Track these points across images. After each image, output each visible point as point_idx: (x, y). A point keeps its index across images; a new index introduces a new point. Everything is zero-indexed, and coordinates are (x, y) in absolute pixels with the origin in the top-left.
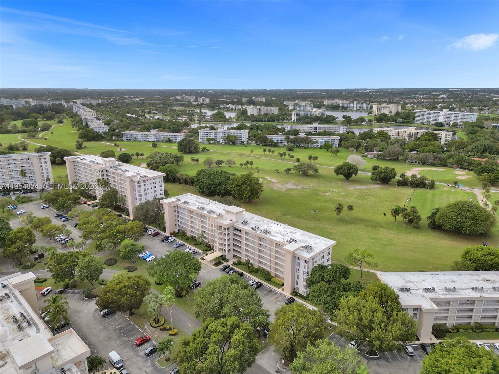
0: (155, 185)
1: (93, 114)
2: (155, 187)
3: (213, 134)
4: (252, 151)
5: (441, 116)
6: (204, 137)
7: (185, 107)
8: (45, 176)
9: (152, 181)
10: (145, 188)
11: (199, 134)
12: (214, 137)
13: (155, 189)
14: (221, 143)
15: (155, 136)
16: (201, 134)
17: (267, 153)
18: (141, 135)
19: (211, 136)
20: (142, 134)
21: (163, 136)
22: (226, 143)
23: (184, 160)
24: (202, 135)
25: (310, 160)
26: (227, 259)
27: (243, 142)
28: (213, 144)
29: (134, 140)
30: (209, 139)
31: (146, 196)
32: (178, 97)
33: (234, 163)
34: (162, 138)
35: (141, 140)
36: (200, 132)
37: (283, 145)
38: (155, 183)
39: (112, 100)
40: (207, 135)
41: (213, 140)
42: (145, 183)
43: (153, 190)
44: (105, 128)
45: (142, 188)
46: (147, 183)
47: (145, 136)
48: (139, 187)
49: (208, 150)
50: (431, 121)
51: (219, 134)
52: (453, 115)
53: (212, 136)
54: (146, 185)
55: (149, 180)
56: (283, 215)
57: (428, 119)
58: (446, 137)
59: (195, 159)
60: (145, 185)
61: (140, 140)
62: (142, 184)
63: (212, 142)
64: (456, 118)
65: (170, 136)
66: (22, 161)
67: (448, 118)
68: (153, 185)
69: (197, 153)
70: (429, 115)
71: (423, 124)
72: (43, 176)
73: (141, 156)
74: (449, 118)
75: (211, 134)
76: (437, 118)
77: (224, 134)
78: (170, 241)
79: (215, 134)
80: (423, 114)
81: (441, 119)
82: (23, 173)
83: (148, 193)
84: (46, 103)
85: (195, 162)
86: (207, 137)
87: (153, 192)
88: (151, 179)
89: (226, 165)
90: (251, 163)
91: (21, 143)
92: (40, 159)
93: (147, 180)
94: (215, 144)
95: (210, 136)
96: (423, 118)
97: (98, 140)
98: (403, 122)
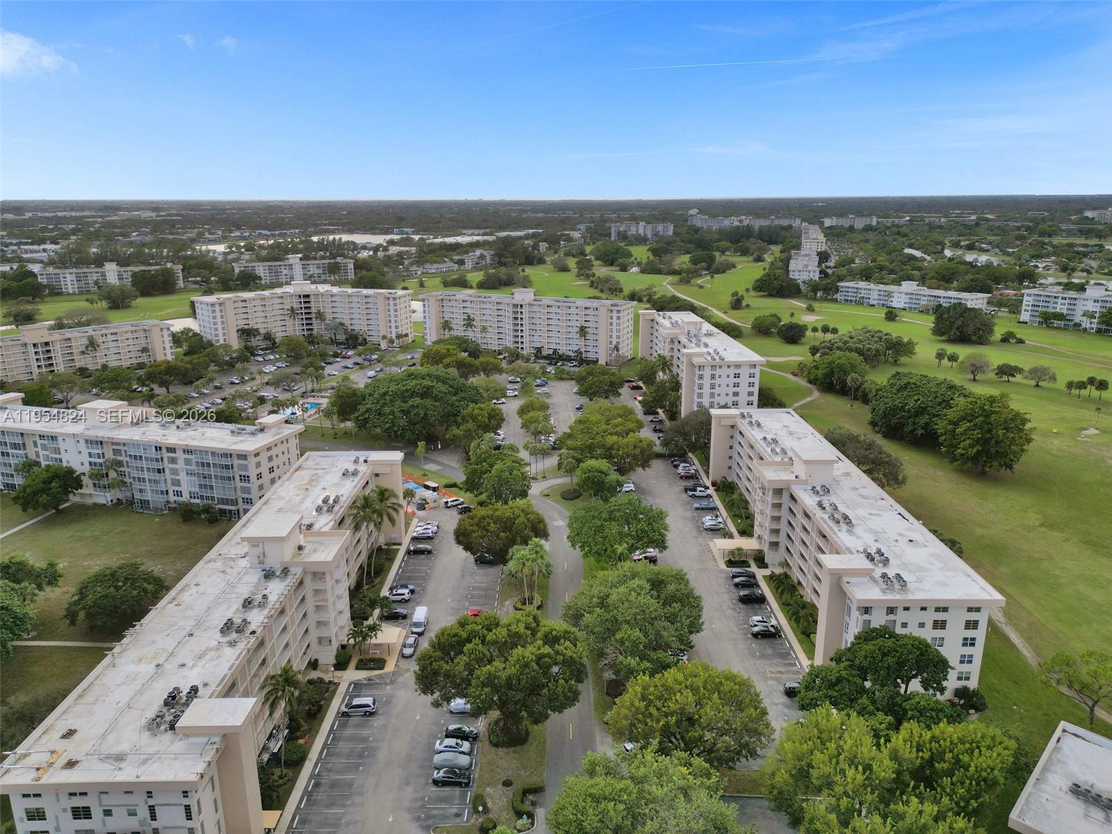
0: (737, 380)
1: (820, 244)
2: (736, 385)
3: (1066, 302)
6: (1035, 308)
7: (1086, 238)
8: (614, 343)
9: (732, 371)
10: (713, 381)
11: (1026, 298)
12: (1065, 312)
13: (736, 389)
14: (1085, 329)
15: (908, 296)
16: (1031, 299)
18: (877, 293)
19: (1059, 306)
20: (879, 291)
21: (926, 298)
22: (1099, 331)
23: (914, 354)
24: (1031, 303)
26: (766, 561)
28: (1058, 328)
29: (860, 303)
30: (1046, 313)
31: (712, 400)
32: (1089, 214)
33: (1053, 378)
34: (924, 302)
35: (875, 302)
36: (1029, 295)
38: (737, 376)
39: (908, 218)
40: (1046, 304)
41: (1060, 316)
42: (713, 372)
43: (732, 390)
44: (812, 273)
45: (707, 381)
46: (718, 372)
47: (886, 293)
48: (701, 377)
49: (1021, 341)
51: (1085, 303)
53: (1061, 307)
54: (717, 376)
55: (724, 368)
56: (1042, 525)
59: (948, 353)
60: (713, 377)
61: (872, 302)
62: (707, 373)
63: (1056, 323)
65: (944, 297)
66: (588, 312)
68: (732, 380)
69: (982, 344)
72: (611, 342)
73: (832, 333)
75: (1060, 301)
77: (1099, 305)
78: (697, 493)
79: (1074, 302)
82: (583, 331)
83: (719, 395)
84: (758, 224)
85: (945, 361)
86: (1045, 310)
87: (731, 394)
88: (729, 367)
89: (1025, 381)
90: (1102, 385)
91: (647, 289)
92: (611, 311)
93: (720, 367)
94: (1066, 328)
95: (1056, 308)
97: (789, 296)
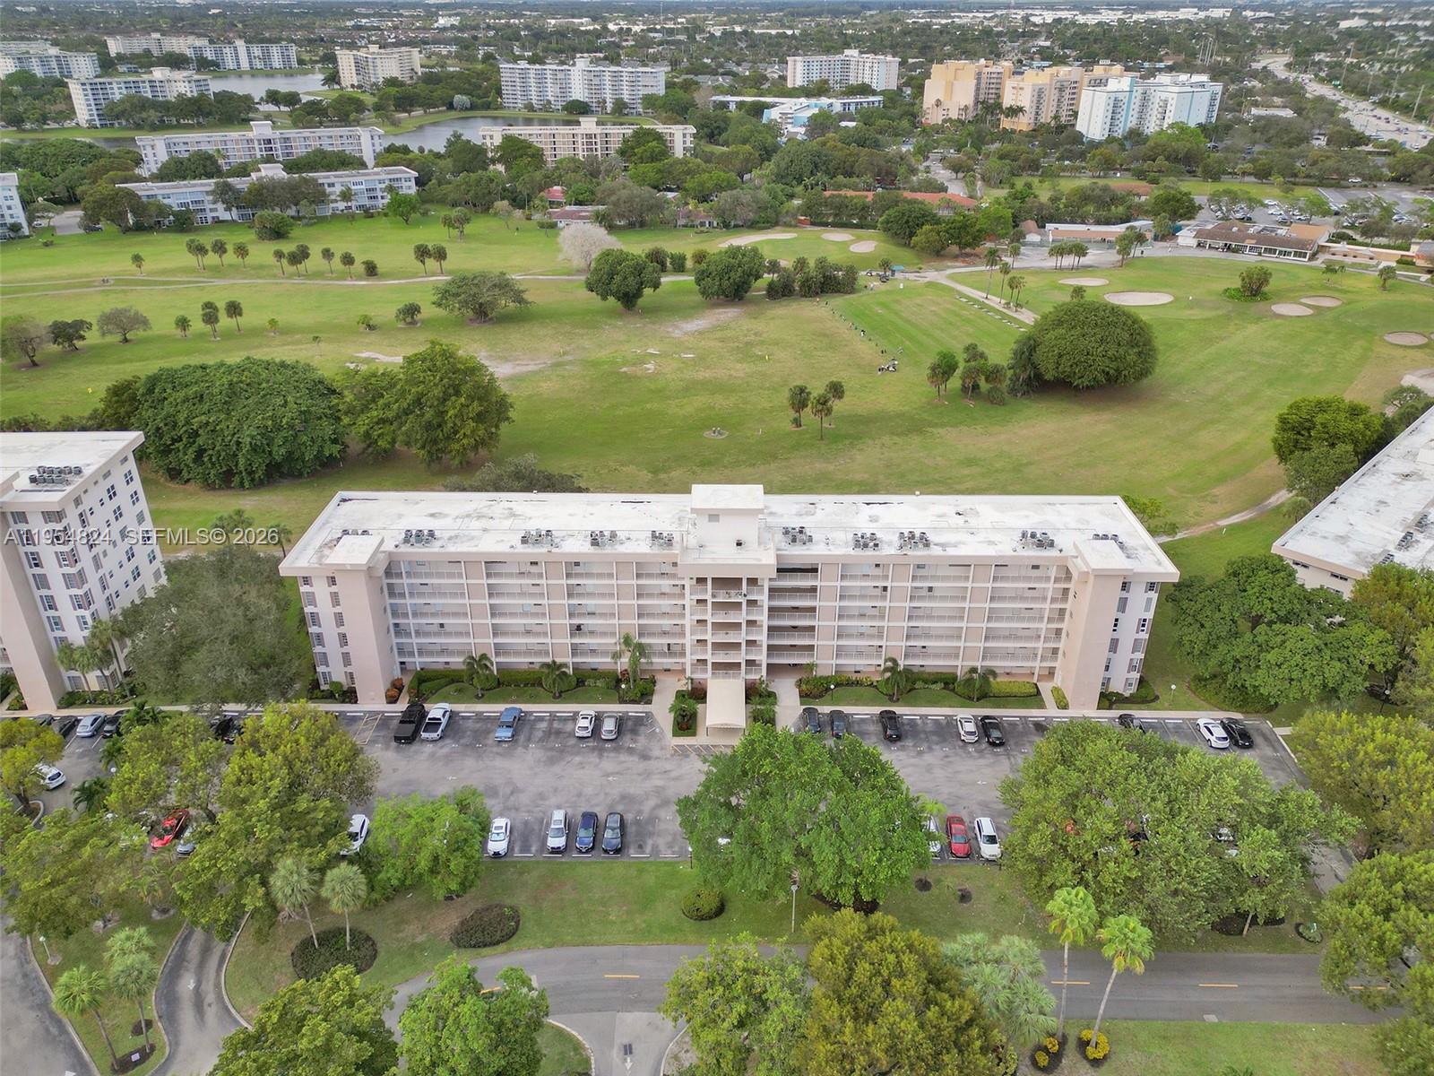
4: (137, 259)
5: (577, 82)
17: (212, 258)
25: (423, 262)
27: (15, 228)
37: (210, 220)
50: (552, 99)
52: (607, 78)
57: (541, 92)
58: (684, 142)
64: (616, 87)
67: (594, 86)
70: (541, 80)
71: (530, 107)
74: (600, 87)
76: (565, 89)
80: (524, 78)
81: (578, 93)
96: (525, 91)
98: (473, 107)
